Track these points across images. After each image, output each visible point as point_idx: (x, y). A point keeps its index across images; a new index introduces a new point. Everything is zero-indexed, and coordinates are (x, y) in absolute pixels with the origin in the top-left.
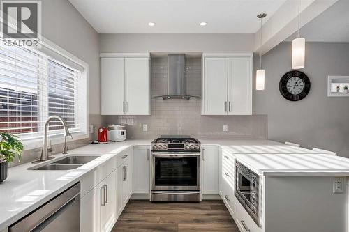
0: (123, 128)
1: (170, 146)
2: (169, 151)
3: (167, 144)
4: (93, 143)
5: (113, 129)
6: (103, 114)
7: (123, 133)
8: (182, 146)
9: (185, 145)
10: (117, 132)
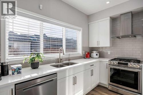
0: (97, 53)
1: (119, 63)
2: (118, 66)
3: (117, 62)
4: (84, 58)
5: (93, 53)
6: (89, 47)
7: (97, 55)
8: (127, 64)
9: (129, 63)
10: (94, 54)
